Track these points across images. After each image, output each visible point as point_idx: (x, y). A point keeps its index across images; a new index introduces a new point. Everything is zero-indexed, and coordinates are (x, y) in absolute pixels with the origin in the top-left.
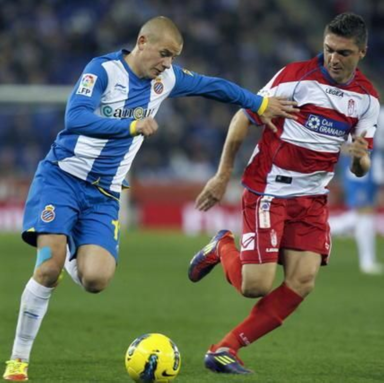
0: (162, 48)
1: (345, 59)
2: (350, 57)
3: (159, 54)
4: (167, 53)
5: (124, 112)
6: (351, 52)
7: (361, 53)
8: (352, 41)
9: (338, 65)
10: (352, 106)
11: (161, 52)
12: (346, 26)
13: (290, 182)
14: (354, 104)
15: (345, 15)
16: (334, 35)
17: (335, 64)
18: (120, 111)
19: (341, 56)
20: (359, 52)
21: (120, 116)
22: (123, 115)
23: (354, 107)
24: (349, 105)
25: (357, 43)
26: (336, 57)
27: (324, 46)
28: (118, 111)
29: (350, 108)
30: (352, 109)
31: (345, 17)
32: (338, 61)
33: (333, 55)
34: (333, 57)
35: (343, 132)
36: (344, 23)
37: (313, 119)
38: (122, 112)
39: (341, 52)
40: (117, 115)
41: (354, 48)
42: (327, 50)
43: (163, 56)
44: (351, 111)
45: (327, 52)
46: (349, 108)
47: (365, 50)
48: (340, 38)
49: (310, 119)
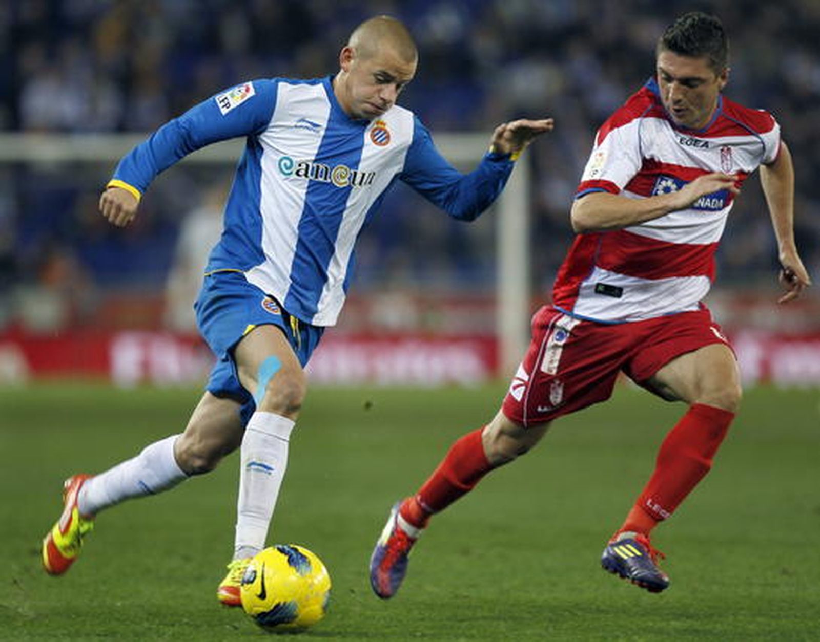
0: (377, 69)
1: (691, 93)
2: (700, 88)
3: (372, 78)
4: (384, 78)
5: (313, 168)
6: (702, 81)
7: (719, 79)
8: (702, 62)
9: (682, 103)
10: (728, 157)
11: (375, 75)
12: (692, 37)
13: (619, 296)
14: (731, 154)
15: (690, 17)
16: (672, 54)
17: (677, 102)
18: (308, 166)
19: (685, 87)
20: (717, 77)
21: (306, 175)
22: (312, 174)
23: (731, 157)
24: (722, 156)
25: (712, 64)
26: (676, 89)
27: (659, 71)
28: (304, 166)
29: (725, 162)
30: (729, 163)
31: (689, 21)
32: (680, 97)
33: (672, 86)
34: (672, 91)
35: (719, 201)
36: (686, 34)
37: (664, 183)
38: (310, 169)
39: (686, 82)
40: (302, 172)
41: (707, 74)
42: (663, 79)
43: (380, 82)
44: (727, 164)
45: (664, 82)
46: (723, 162)
47: (727, 75)
48: (681, 59)
49: (660, 184)
